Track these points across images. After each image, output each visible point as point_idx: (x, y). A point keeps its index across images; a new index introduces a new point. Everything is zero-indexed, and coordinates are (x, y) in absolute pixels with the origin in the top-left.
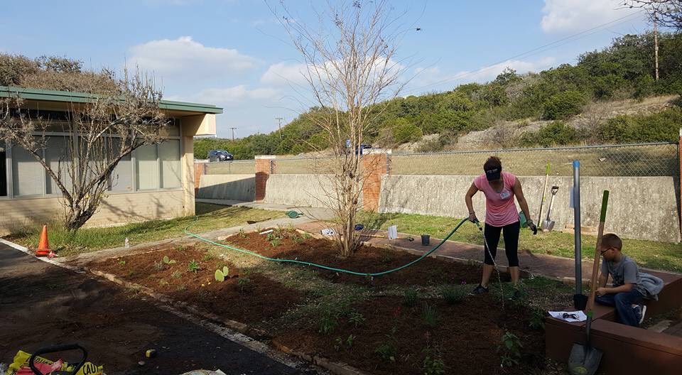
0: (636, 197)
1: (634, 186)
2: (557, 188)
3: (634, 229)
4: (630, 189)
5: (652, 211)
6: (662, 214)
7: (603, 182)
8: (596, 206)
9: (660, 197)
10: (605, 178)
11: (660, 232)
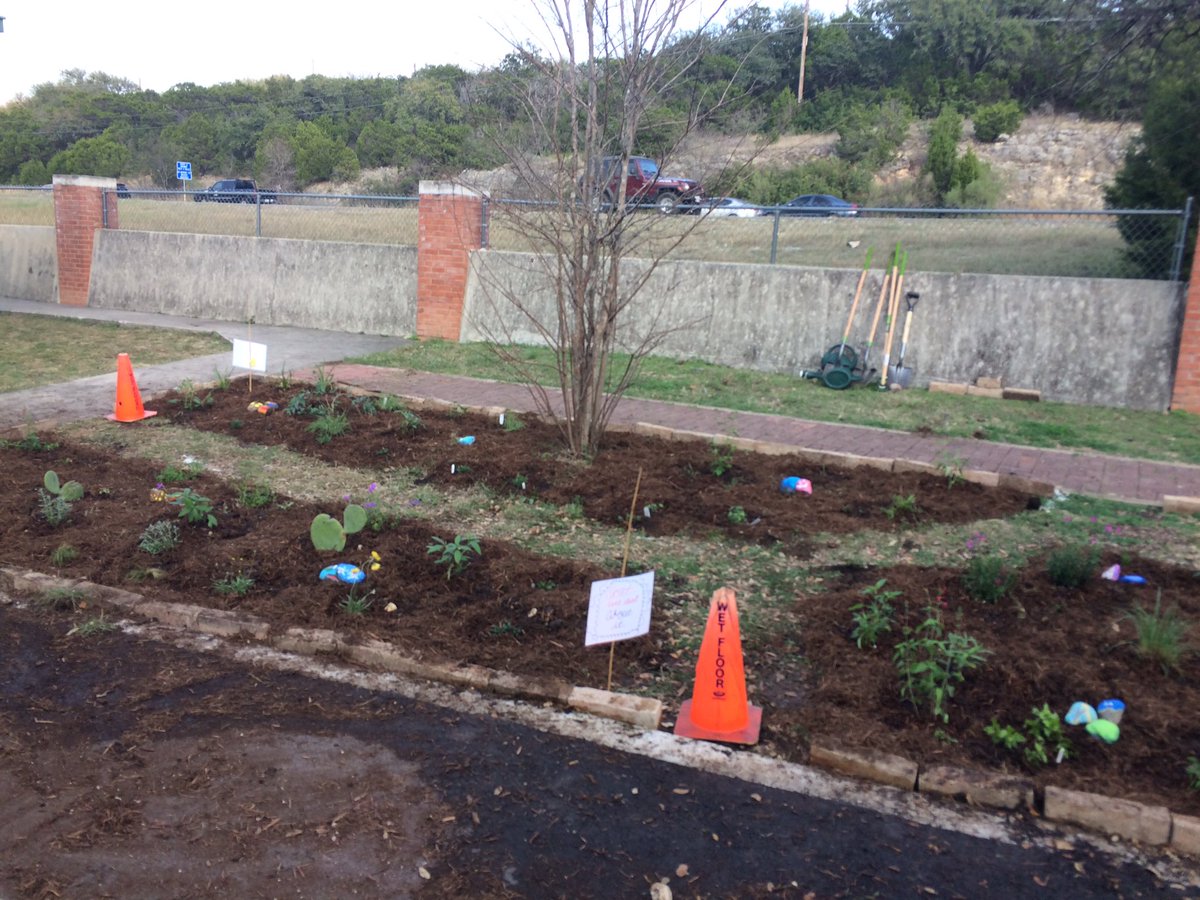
0: (1085, 320)
1: (1083, 296)
2: (916, 296)
3: (1077, 384)
4: (1075, 302)
5: (1118, 350)
6: (1137, 355)
7: (1017, 287)
8: (999, 338)
9: (1136, 322)
10: (1022, 278)
11: (1129, 391)
